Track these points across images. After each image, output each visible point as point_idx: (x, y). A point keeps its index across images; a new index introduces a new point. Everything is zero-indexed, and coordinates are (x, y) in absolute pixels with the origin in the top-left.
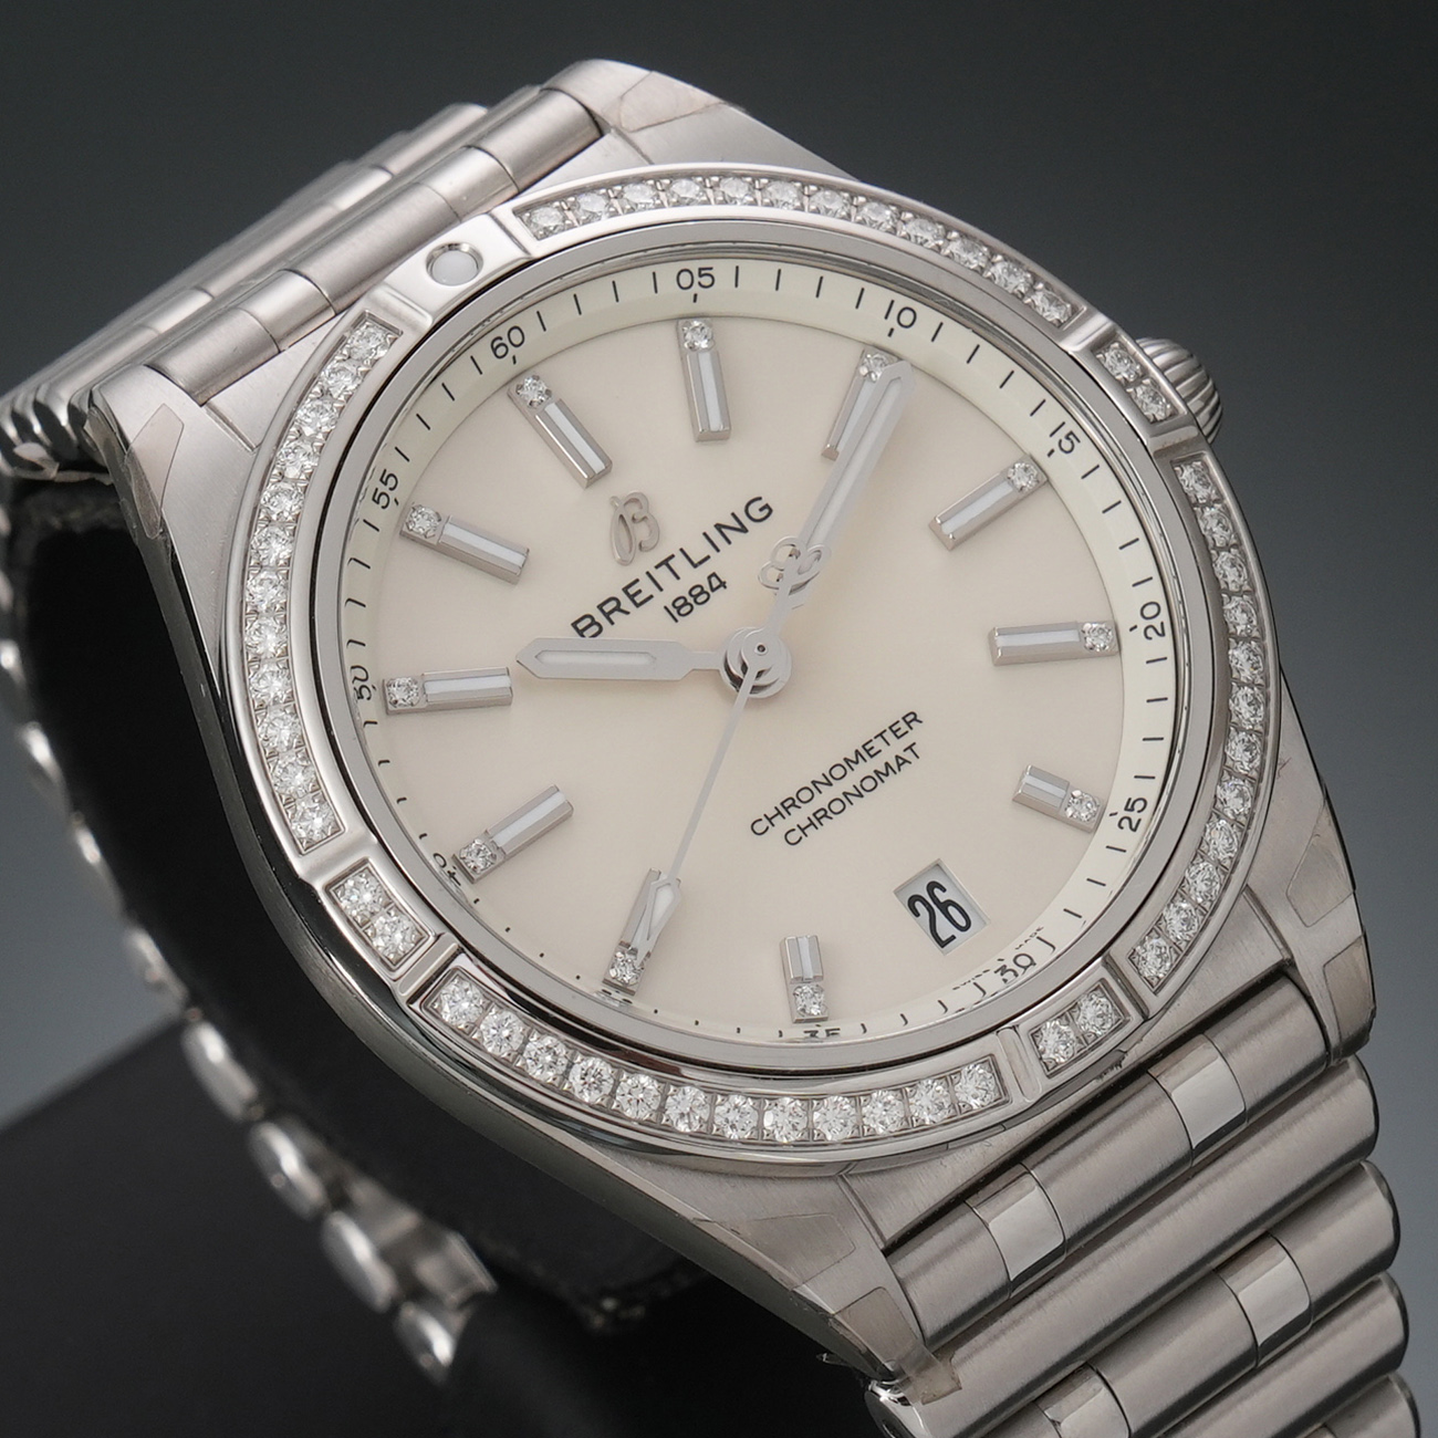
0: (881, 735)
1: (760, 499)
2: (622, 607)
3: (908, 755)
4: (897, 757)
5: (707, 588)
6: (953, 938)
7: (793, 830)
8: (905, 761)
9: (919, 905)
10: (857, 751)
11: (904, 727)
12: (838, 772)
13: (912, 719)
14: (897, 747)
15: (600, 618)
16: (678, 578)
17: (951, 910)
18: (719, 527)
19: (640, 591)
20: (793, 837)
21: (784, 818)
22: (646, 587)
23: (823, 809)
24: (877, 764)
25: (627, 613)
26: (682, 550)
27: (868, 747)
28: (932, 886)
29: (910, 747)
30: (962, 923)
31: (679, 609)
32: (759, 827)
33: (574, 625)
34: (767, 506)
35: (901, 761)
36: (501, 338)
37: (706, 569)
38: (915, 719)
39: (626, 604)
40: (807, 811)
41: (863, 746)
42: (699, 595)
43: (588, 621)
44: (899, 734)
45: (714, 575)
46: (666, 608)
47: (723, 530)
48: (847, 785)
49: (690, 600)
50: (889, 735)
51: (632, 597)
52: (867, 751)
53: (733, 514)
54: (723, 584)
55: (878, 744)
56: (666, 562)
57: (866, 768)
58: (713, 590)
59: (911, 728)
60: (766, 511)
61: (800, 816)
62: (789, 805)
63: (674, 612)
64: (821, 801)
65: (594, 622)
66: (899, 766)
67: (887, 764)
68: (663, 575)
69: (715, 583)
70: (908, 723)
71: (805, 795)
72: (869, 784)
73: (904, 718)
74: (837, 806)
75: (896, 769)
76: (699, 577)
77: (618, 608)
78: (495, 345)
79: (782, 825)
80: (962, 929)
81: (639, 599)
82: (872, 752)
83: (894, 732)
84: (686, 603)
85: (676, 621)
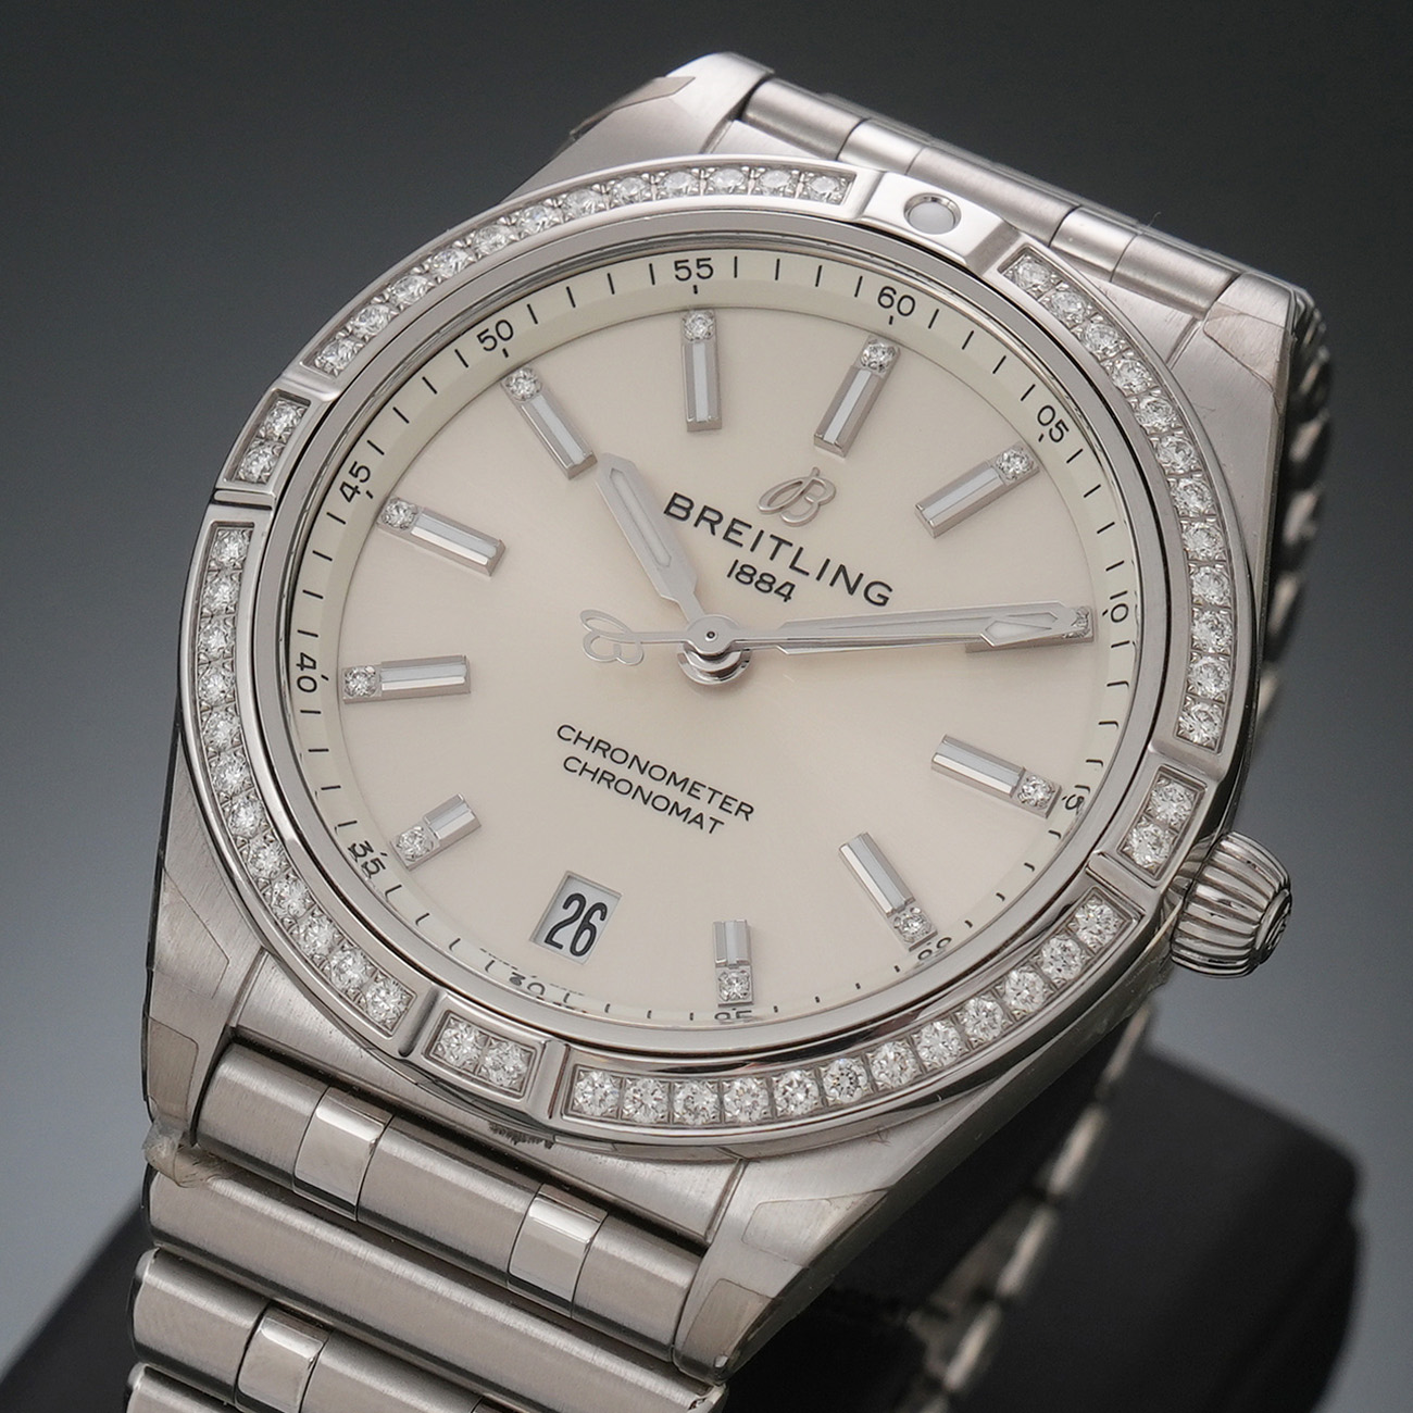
0: (715, 792)
1: (890, 590)
2: (716, 526)
3: (708, 824)
4: (701, 815)
5: (775, 587)
6: (560, 947)
7: (580, 762)
8: (701, 824)
9: (575, 905)
10: (687, 779)
11: (735, 806)
12: (658, 773)
13: (746, 810)
14: (711, 810)
15: (695, 513)
16: (772, 558)
17: (587, 934)
18: (842, 569)
19: (740, 533)
20: (572, 764)
21: (587, 748)
22: (748, 537)
23: (614, 777)
24: (685, 801)
25: (713, 533)
26: (801, 549)
27: (696, 786)
28: (601, 907)
29: (716, 822)
30: (579, 948)
31: (742, 572)
32: (566, 733)
33: (676, 495)
34: (886, 599)
35: (699, 820)
36: (895, 293)
37: (794, 577)
38: (747, 813)
39: (721, 529)
40: (606, 764)
41: (695, 783)
42: (765, 583)
43: (687, 505)
44: (725, 806)
45: (793, 586)
46: (737, 562)
47: (841, 574)
48: (649, 785)
49: (756, 578)
50: (718, 799)
51: (730, 529)
52: (693, 789)
53: (861, 575)
54: (787, 597)
55: (705, 794)
56: (781, 542)
57: (675, 794)
58: (777, 592)
59: (736, 814)
60: (881, 601)
61: (596, 761)
62: (603, 747)
63: (737, 570)
64: (621, 771)
65: (688, 511)
66: (694, 820)
67: (689, 809)
68: (768, 545)
69: (785, 591)
70: (740, 809)
71: (620, 756)
72: (661, 803)
73: (742, 803)
74: (624, 787)
75: (688, 819)
76: (783, 574)
77: (713, 524)
78: (886, 291)
79: (579, 750)
80: (573, 949)
81: (732, 536)
82: (693, 792)
83: (724, 802)
84: (751, 576)
85: (729, 576)
